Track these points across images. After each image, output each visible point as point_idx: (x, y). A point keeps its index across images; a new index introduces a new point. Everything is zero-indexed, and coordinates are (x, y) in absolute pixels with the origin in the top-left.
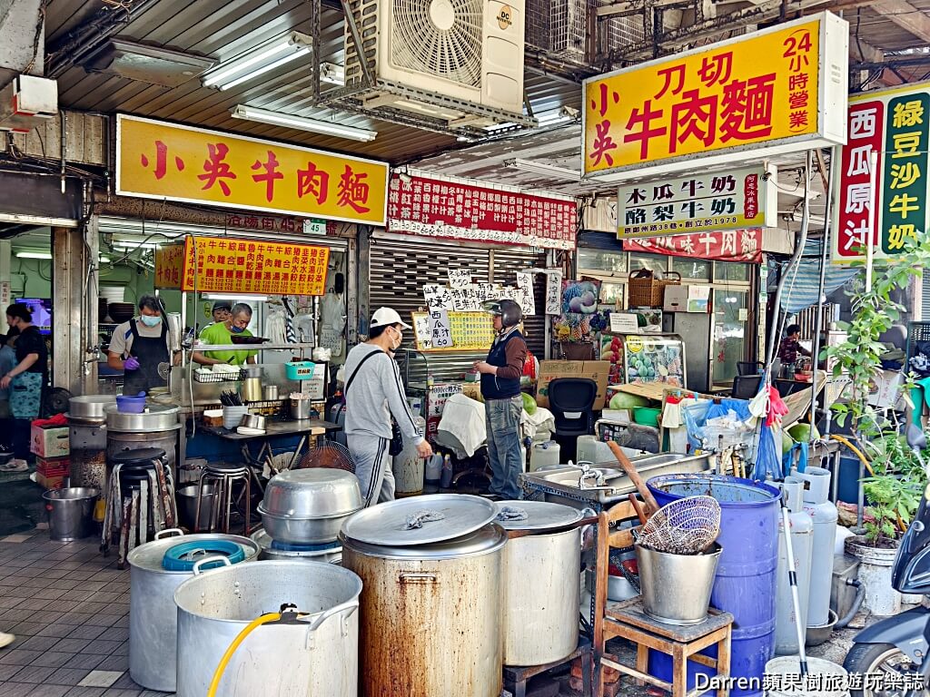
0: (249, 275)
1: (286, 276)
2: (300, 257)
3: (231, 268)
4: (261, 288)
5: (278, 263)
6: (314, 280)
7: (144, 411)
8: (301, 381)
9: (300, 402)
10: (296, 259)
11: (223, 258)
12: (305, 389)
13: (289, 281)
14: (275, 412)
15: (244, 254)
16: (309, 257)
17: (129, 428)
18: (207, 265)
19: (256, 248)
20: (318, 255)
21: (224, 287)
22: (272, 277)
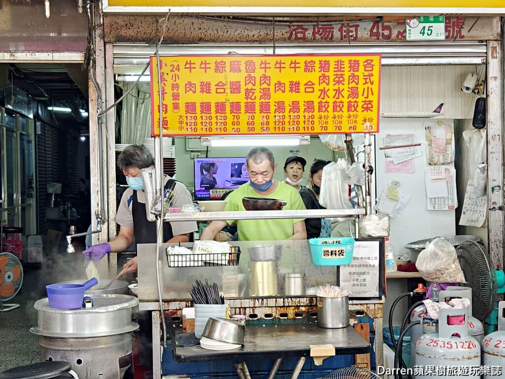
0: (250, 108)
1: (310, 105)
2: (331, 74)
3: (221, 98)
4: (272, 125)
5: (295, 87)
6: (359, 109)
7: (84, 306)
8: (338, 267)
9: (329, 301)
10: (324, 78)
11: (208, 84)
12: (345, 281)
13: (316, 113)
14: (297, 315)
15: (240, 77)
16: (347, 74)
17: (58, 331)
18: (186, 98)
19: (257, 65)
20: (361, 68)
21: (214, 126)
22: (287, 108)
